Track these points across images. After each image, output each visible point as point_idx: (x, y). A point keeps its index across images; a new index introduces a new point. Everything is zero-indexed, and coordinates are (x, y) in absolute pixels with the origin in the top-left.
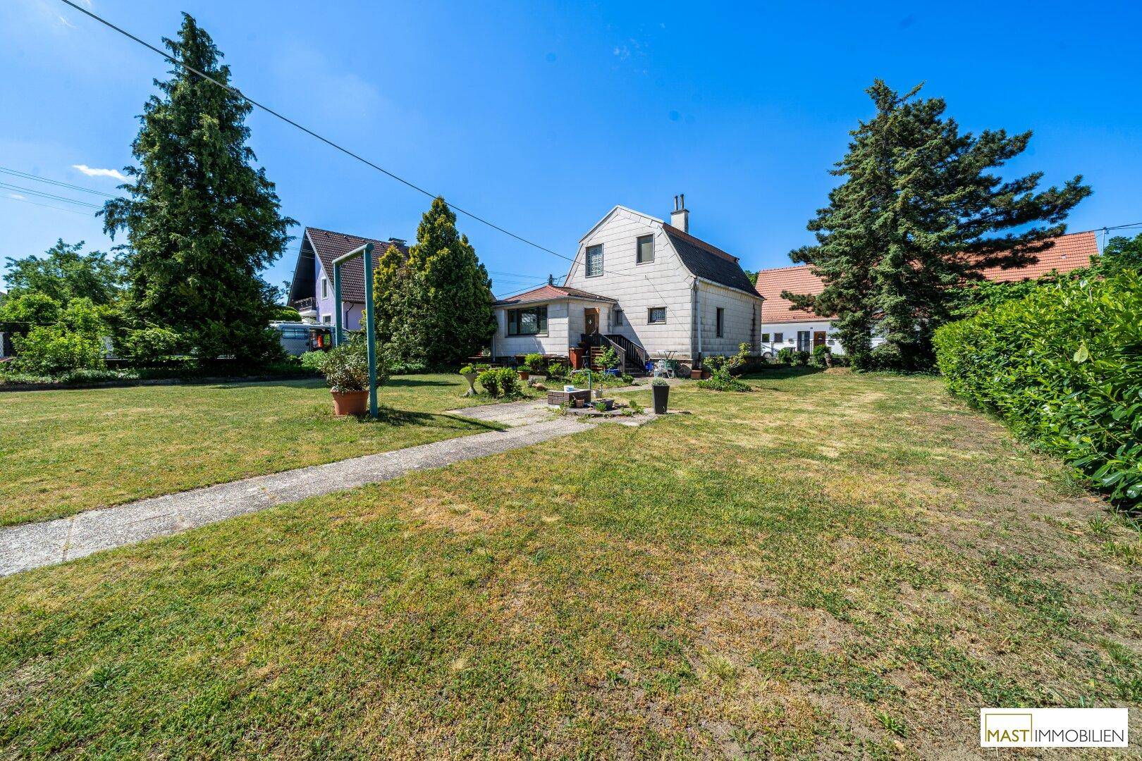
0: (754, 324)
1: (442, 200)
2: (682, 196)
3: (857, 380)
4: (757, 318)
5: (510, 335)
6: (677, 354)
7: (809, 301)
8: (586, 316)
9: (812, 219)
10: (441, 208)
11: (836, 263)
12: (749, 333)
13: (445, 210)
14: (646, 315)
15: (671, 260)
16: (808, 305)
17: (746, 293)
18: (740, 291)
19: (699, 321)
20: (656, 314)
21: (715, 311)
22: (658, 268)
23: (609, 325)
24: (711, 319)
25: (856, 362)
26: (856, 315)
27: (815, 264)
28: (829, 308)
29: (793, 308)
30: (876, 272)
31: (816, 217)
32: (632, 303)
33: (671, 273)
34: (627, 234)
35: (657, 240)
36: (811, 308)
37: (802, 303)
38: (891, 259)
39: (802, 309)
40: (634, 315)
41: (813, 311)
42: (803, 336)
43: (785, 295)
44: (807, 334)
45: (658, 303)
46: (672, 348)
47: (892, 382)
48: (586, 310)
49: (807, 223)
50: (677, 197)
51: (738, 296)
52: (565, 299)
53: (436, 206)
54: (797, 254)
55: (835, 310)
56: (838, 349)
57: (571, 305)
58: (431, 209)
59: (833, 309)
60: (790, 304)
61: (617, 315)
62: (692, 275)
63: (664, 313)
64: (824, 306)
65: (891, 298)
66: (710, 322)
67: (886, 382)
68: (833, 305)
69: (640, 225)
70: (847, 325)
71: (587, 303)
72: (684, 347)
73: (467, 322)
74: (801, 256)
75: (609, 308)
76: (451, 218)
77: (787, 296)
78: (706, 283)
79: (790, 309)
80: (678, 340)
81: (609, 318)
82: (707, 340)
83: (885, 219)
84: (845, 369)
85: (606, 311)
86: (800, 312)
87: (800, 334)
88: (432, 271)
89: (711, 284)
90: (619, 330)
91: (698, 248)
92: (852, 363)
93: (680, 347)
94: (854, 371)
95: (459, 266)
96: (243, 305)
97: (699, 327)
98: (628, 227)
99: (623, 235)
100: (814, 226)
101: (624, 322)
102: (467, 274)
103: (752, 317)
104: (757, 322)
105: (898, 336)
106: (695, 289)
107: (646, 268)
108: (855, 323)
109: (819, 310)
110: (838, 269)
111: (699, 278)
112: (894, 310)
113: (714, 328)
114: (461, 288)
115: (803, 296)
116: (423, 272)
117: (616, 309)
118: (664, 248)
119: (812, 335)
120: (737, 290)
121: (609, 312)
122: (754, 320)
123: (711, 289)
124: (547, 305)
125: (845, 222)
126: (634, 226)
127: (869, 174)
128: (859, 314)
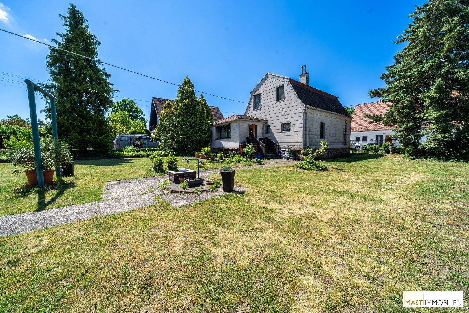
0: (346, 131)
1: (188, 78)
2: (305, 66)
3: (407, 163)
4: (348, 128)
5: (217, 139)
6: (295, 147)
7: (380, 118)
8: (249, 128)
9: (383, 73)
10: (187, 82)
11: (397, 95)
12: (343, 136)
13: (189, 82)
14: (280, 127)
15: (293, 98)
16: (380, 121)
17: (341, 115)
18: (336, 113)
19: (308, 130)
20: (286, 127)
21: (320, 124)
22: (286, 103)
23: (263, 133)
24: (317, 129)
25: (408, 152)
26: (409, 124)
27: (383, 97)
28: (392, 121)
29: (370, 123)
30: (424, 96)
31: (386, 72)
32: (274, 122)
33: (293, 105)
34: (272, 87)
35: (286, 88)
36: (381, 122)
37: (376, 119)
38: (436, 88)
39: (376, 123)
40: (275, 128)
41: (383, 123)
42: (379, 138)
43: (366, 116)
44: (382, 136)
45: (286, 121)
46: (293, 144)
47: (433, 165)
48: (249, 126)
49: (381, 76)
50: (302, 67)
51: (335, 116)
52: (236, 120)
53: (185, 81)
54: (373, 92)
55: (396, 122)
56: (398, 144)
57: (240, 123)
58: (183, 83)
59: (394, 122)
60: (369, 120)
61: (267, 128)
62: (303, 105)
63: (289, 126)
64: (389, 120)
65: (435, 112)
66: (316, 130)
67: (429, 165)
68: (395, 119)
69: (278, 81)
70: (403, 130)
71: (250, 122)
72: (299, 144)
73: (196, 132)
74: (376, 94)
75: (263, 125)
76: (192, 86)
77: (367, 116)
78: (313, 109)
79: (369, 123)
80: (296, 140)
81: (263, 129)
82: (314, 140)
83: (432, 63)
84: (402, 156)
85: (261, 126)
86: (375, 125)
87: (377, 136)
88: (181, 110)
89: (315, 110)
90: (268, 136)
91: (312, 92)
92: (406, 152)
93: (297, 144)
94: (407, 157)
95: (193, 108)
96: (89, 126)
97: (308, 133)
98: (272, 83)
99: (270, 87)
100: (385, 77)
101: (270, 132)
102: (197, 111)
103: (344, 127)
104: (347, 130)
105: (440, 136)
106: (305, 112)
107: (281, 103)
108: (407, 129)
109: (386, 123)
110: (397, 97)
111: (307, 106)
112: (437, 120)
113: (319, 133)
114: (194, 117)
115: (377, 116)
116: (177, 111)
117: (267, 125)
118: (290, 92)
119: (384, 138)
120: (334, 113)
121: (263, 127)
122: (346, 129)
123: (316, 113)
124: (230, 124)
125: (403, 69)
126: (275, 82)
127: (422, 37)
128: (411, 124)
